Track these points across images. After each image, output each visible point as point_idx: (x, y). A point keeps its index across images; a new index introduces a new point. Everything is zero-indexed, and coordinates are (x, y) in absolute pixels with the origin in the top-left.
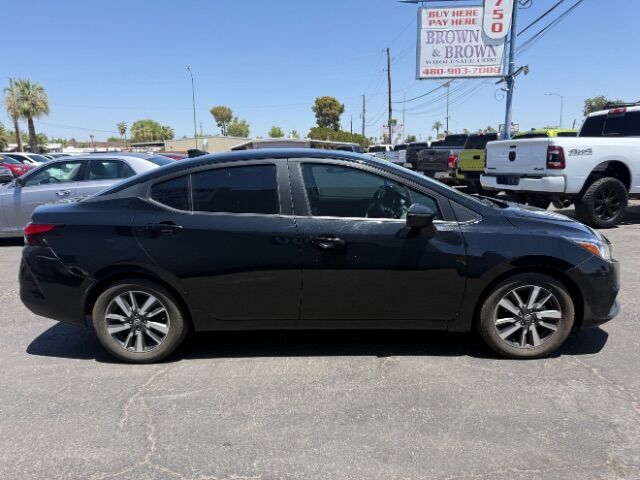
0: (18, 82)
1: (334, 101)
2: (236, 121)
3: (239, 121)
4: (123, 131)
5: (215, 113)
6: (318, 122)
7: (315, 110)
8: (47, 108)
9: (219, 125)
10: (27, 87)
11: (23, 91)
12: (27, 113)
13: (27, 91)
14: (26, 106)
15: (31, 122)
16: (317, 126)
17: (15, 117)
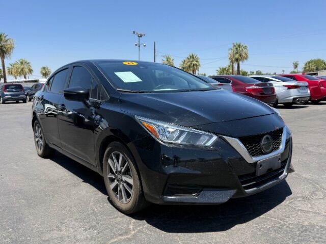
0: (235, 44)
4: (296, 67)
8: (247, 56)
10: (239, 46)
11: (237, 49)
12: (237, 60)
13: (238, 49)
14: (237, 56)
15: (238, 64)
17: (232, 62)
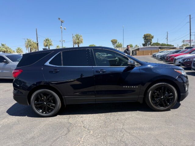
1: (150, 35)
2: (118, 43)
3: (119, 43)
5: (112, 41)
6: (145, 42)
7: (144, 38)
9: (113, 45)
16: (144, 43)
